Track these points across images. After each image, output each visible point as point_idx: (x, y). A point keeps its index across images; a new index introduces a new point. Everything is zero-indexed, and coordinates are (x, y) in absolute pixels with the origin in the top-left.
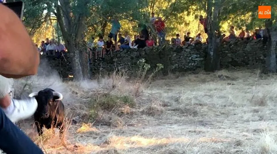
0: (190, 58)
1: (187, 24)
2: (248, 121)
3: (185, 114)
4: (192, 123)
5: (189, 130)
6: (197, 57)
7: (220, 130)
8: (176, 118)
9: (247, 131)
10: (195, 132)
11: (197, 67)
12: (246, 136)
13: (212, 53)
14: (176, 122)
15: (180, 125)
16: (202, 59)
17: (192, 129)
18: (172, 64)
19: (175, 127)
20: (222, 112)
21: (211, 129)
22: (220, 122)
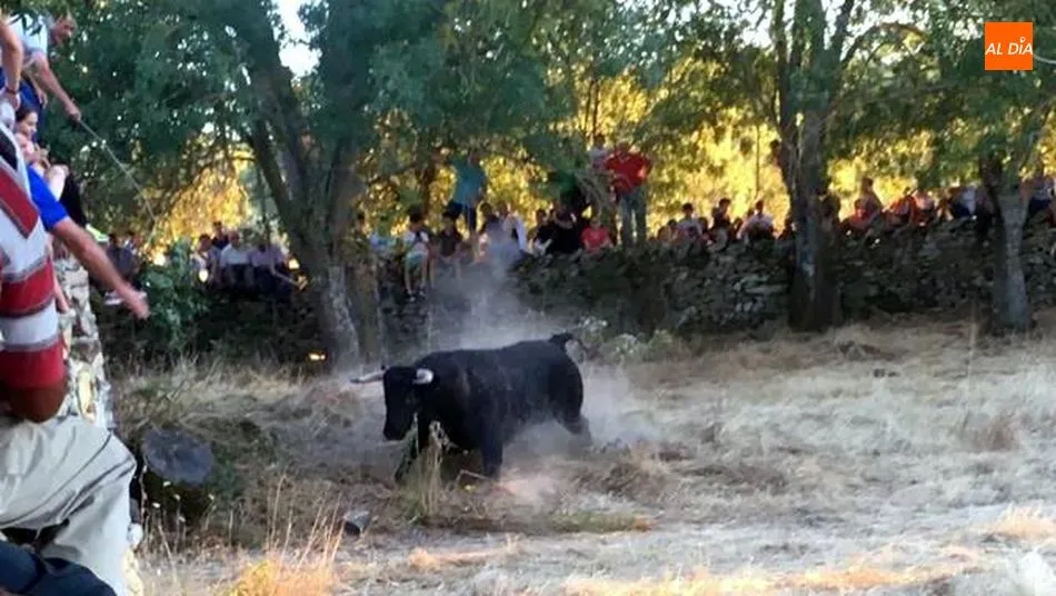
0: (738, 286)
1: (717, 172)
2: (959, 504)
3: (744, 486)
4: (770, 516)
5: (764, 542)
6: (759, 284)
7: (873, 539)
8: (712, 500)
9: (965, 541)
10: (785, 548)
11: (764, 316)
12: (963, 559)
13: (810, 269)
14: (717, 516)
15: (729, 527)
16: (777, 288)
17: (772, 537)
18: (679, 309)
19: (715, 532)
20: (868, 474)
21: (841, 535)
22: (867, 511)
